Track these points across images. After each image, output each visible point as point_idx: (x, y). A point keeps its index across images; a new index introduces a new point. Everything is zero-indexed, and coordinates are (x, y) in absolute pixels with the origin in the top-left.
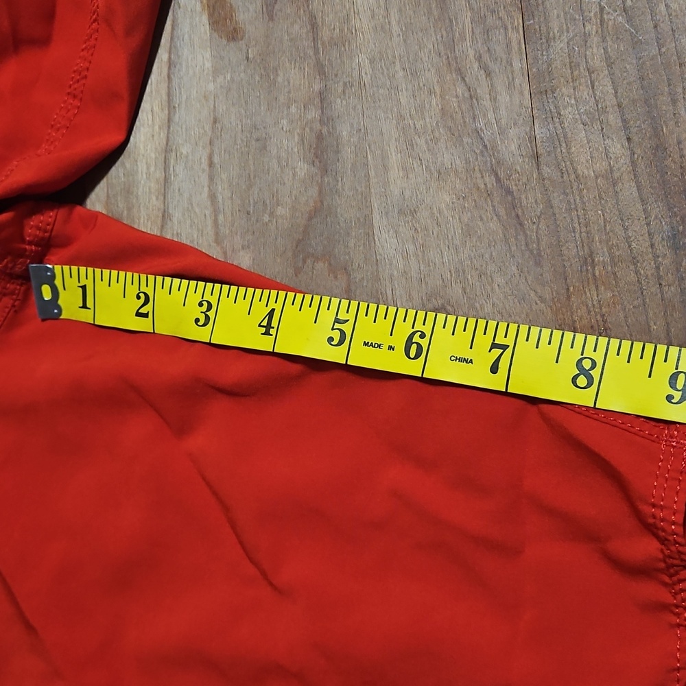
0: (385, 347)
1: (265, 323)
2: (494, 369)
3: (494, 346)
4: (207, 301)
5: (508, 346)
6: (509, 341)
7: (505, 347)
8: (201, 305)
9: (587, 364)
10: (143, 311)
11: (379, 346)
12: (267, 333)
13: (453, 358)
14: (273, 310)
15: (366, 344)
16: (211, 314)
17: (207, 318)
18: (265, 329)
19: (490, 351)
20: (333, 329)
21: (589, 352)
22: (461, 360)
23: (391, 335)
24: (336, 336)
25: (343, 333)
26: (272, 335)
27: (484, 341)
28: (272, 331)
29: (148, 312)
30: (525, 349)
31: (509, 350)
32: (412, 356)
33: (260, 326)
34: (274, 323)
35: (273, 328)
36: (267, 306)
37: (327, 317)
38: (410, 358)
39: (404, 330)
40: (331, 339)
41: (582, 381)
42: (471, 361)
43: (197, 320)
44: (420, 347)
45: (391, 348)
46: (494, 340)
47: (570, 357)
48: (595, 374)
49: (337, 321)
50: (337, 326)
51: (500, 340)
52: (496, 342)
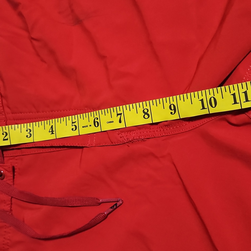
0: (89, 126)
1: (51, 131)
2: (120, 122)
3: (118, 115)
4: (29, 129)
5: (122, 113)
6: (122, 112)
7: (121, 114)
8: (27, 131)
9: (146, 111)
10: (6, 138)
11: (87, 126)
12: (52, 133)
13: (108, 123)
14: (52, 126)
15: (83, 127)
16: (32, 133)
17: (31, 134)
18: (51, 132)
19: (117, 117)
20: (72, 126)
21: (145, 107)
22: (110, 122)
23: (89, 122)
24: (74, 127)
25: (75, 126)
26: (54, 134)
27: (114, 114)
28: (54, 132)
29: (8, 138)
30: (127, 112)
31: (123, 114)
32: (97, 126)
33: (49, 132)
34: (54, 130)
35: (54, 131)
36: (50, 125)
37: (70, 123)
38: (96, 127)
39: (92, 119)
40: (73, 129)
41: (146, 116)
42: (113, 122)
43: (27, 136)
44: (98, 123)
45: (90, 126)
46: (117, 113)
47: (140, 110)
48: (149, 113)
49: (73, 123)
50: (73, 124)
51: (119, 112)
52: (118, 113)
